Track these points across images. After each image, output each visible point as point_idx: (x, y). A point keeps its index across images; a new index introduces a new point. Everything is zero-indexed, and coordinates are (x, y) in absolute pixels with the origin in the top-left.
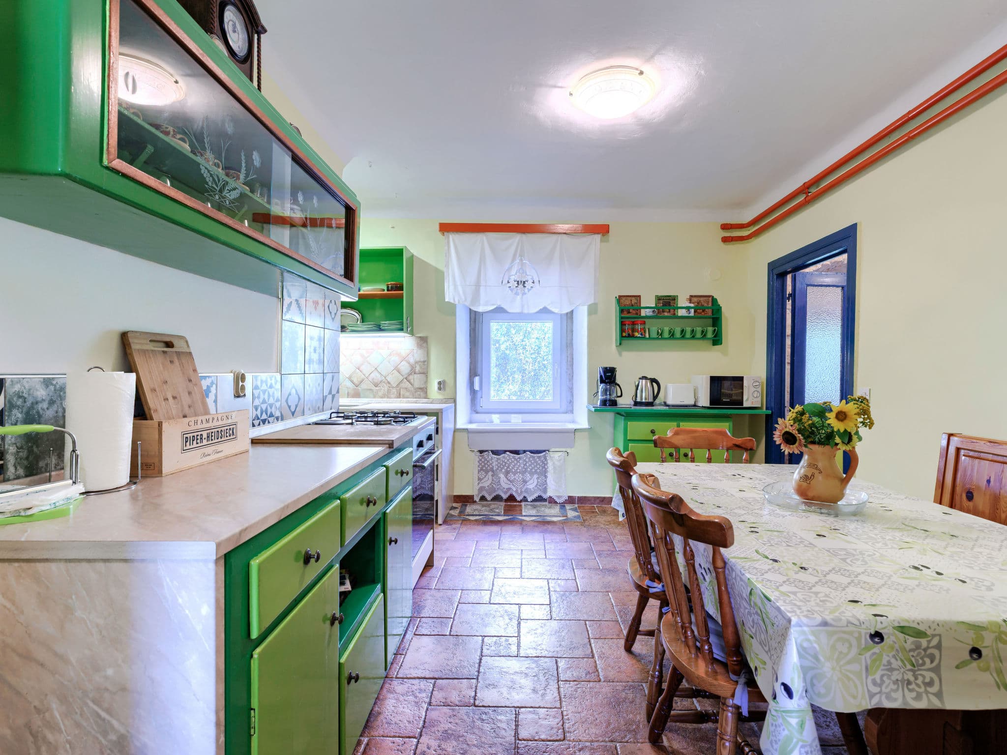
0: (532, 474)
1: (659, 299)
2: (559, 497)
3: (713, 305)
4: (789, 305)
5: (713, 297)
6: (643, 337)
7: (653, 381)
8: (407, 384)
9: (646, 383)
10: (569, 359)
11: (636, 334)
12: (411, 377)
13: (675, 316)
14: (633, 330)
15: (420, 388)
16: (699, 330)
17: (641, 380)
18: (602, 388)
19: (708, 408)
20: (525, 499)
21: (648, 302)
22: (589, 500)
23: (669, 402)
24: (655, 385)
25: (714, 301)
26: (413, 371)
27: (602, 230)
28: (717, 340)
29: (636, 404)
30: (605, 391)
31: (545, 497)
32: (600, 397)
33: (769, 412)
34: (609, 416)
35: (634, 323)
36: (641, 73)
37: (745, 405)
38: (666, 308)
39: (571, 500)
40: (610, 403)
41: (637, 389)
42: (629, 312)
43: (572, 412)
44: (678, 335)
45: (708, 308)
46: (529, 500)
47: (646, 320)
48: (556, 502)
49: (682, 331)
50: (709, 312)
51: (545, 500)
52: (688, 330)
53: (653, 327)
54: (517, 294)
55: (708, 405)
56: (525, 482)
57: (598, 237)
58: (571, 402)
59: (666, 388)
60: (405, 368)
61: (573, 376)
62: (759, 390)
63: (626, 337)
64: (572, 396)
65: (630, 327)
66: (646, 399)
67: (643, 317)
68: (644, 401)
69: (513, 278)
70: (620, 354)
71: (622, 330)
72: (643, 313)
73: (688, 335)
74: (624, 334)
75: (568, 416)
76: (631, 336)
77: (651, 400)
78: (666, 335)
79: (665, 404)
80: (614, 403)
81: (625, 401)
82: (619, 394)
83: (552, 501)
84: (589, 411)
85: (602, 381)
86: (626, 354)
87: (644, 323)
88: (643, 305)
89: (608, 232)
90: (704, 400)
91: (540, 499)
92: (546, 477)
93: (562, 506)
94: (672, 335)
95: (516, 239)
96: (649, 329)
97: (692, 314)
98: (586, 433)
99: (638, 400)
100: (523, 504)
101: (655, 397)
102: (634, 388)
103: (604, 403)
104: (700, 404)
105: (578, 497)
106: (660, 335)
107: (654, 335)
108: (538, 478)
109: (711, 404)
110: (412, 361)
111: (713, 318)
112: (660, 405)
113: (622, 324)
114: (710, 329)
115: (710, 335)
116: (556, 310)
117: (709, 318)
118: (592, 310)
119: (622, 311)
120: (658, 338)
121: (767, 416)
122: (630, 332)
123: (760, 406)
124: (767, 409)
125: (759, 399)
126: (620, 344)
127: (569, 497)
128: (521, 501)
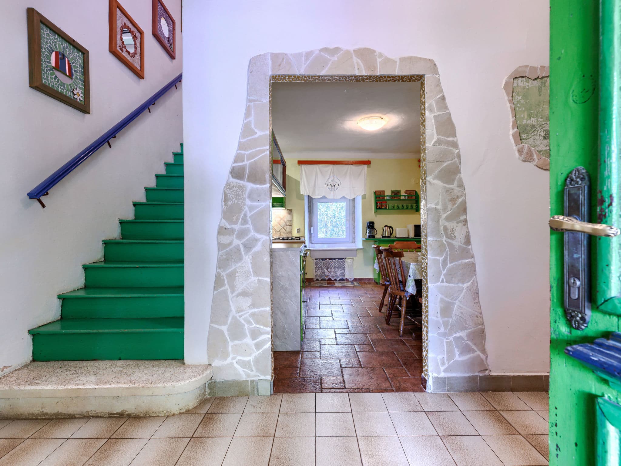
0: (338, 268)
1: (392, 192)
2: (350, 278)
3: (416, 194)
5: (416, 191)
6: (386, 209)
7: (390, 227)
8: (283, 230)
9: (387, 228)
10: (353, 219)
11: (383, 207)
12: (285, 227)
13: (399, 199)
14: (382, 206)
15: (290, 232)
16: (410, 205)
17: (385, 227)
20: (335, 280)
21: (388, 193)
22: (363, 279)
23: (398, 236)
24: (391, 229)
25: (416, 192)
26: (286, 225)
27: (368, 163)
28: (417, 209)
29: (383, 237)
30: (370, 232)
31: (344, 278)
32: (367, 235)
34: (371, 242)
35: (382, 203)
36: (382, 118)
38: (396, 196)
39: (356, 280)
40: (372, 237)
41: (383, 231)
42: (379, 198)
43: (355, 242)
44: (401, 207)
45: (414, 196)
46: (337, 280)
47: (387, 201)
48: (349, 281)
49: (403, 206)
50: (414, 198)
51: (344, 280)
52: (405, 205)
53: (390, 204)
54: (331, 190)
55: (413, 237)
56: (335, 272)
57: (366, 166)
58: (354, 238)
59: (396, 230)
60: (283, 223)
61: (355, 227)
64: (355, 235)
65: (380, 204)
67: (386, 200)
68: (386, 235)
69: (329, 184)
70: (376, 216)
71: (377, 206)
72: (386, 198)
73: (405, 207)
74: (378, 207)
75: (353, 244)
76: (380, 208)
77: (389, 235)
78: (396, 207)
79: (396, 237)
80: (374, 237)
81: (379, 236)
82: (376, 233)
83: (347, 280)
84: (363, 240)
85: (368, 228)
86: (378, 216)
87: (386, 202)
88: (385, 195)
89: (370, 164)
90: (412, 235)
91: (342, 280)
92: (344, 270)
93: (352, 282)
94: (398, 208)
95: (331, 167)
96: (388, 205)
97: (407, 198)
98: (362, 251)
99: (384, 235)
100: (335, 282)
101: (391, 234)
102: (382, 230)
103: (369, 237)
104: (410, 237)
105: (359, 278)
106: (393, 208)
107: (390, 207)
108: (341, 270)
109: (414, 237)
110: (285, 220)
111: (416, 200)
112: (393, 237)
113: (377, 203)
114: (414, 205)
115: (414, 207)
116: (348, 198)
117: (414, 200)
118: (364, 197)
119: (377, 198)
120: (392, 209)
122: (380, 206)
126: (376, 212)
127: (355, 278)
128: (334, 281)
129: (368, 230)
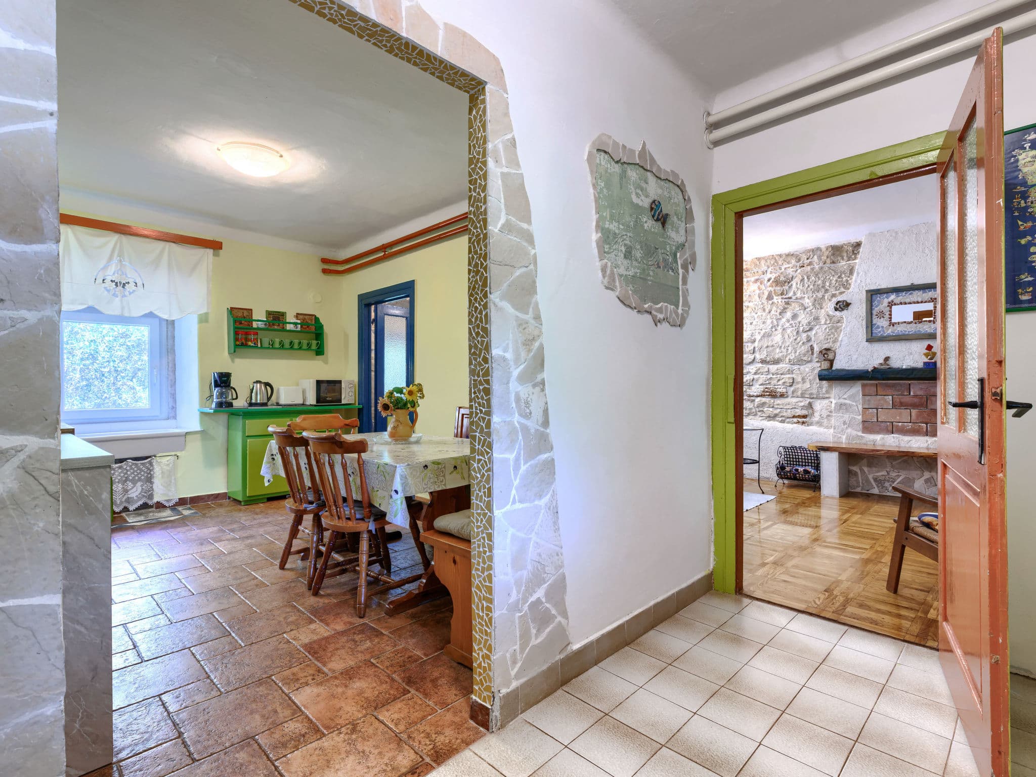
1: (269, 314)
2: (168, 501)
3: (315, 322)
4: (373, 327)
5: (316, 316)
6: (256, 347)
7: (267, 384)
9: (261, 387)
10: (170, 365)
11: (250, 343)
13: (284, 330)
14: (247, 340)
16: (305, 342)
17: (255, 384)
18: (217, 391)
19: (315, 406)
20: (126, 510)
21: (259, 316)
22: (202, 499)
23: (282, 402)
24: (268, 388)
25: (317, 319)
28: (320, 351)
29: (251, 404)
30: (221, 395)
31: (151, 503)
32: (215, 400)
33: (361, 406)
34: (223, 418)
35: (247, 334)
36: (281, 156)
37: (343, 402)
38: (276, 322)
39: (182, 502)
40: (224, 405)
41: (252, 392)
42: (241, 323)
43: (175, 417)
44: (287, 345)
45: (312, 325)
46: (132, 509)
47: (259, 332)
48: (164, 507)
49: (291, 343)
50: (313, 328)
51: (151, 507)
52: (296, 342)
53: (266, 338)
54: (115, 295)
55: (315, 403)
57: (209, 251)
58: (174, 408)
59: (278, 390)
61: (175, 382)
62: (353, 390)
63: (239, 345)
64: (175, 401)
65: (244, 336)
66: (260, 400)
67: (255, 329)
68: (259, 402)
69: (109, 278)
70: (233, 361)
71: (236, 339)
72: (255, 325)
73: (296, 346)
74: (238, 343)
75: (171, 422)
76: (244, 345)
77: (265, 401)
78: (277, 345)
79: (278, 404)
80: (230, 405)
81: (240, 403)
82: (235, 397)
83: (159, 506)
84: (202, 413)
85: (216, 385)
86: (237, 361)
87: (257, 334)
88: (254, 318)
89: (220, 248)
90: (311, 400)
92: (152, 483)
93: (173, 508)
94: (282, 346)
95: (113, 238)
96: (261, 339)
97: (299, 329)
98: (198, 436)
99: (253, 401)
101: (269, 399)
102: (249, 391)
103: (220, 405)
104: (308, 403)
105: (190, 498)
106: (272, 346)
107: (266, 344)
108: (142, 485)
109: (318, 402)
111: (316, 333)
112: (273, 405)
113: (236, 333)
114: (314, 342)
115: (314, 347)
116: (164, 316)
117: (312, 333)
118: (203, 319)
119: (235, 322)
120: (269, 348)
121: (359, 410)
122: (243, 341)
123: (353, 402)
124: (359, 404)
125: (353, 397)
126: (235, 352)
127: (180, 499)
128: (120, 513)
129: (216, 392)
